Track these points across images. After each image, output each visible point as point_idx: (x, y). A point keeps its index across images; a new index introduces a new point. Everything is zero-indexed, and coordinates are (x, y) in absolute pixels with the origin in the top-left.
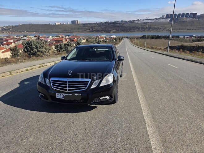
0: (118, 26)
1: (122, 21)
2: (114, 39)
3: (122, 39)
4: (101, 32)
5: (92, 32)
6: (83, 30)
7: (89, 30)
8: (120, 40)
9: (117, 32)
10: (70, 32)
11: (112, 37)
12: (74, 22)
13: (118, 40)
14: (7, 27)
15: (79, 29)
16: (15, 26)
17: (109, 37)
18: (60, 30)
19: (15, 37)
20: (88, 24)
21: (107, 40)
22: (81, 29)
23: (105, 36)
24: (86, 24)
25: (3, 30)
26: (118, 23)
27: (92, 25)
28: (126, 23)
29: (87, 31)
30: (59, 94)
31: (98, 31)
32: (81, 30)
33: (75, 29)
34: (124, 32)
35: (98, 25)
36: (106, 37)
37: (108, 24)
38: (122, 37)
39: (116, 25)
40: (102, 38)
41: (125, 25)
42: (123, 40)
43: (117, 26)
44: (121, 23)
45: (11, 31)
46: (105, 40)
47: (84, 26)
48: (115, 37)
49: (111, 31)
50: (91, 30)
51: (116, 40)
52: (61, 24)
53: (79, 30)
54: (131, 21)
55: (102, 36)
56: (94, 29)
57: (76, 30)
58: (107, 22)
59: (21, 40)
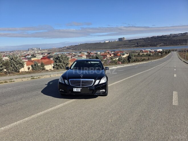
0: (166, 40)
1: (171, 35)
2: (159, 52)
3: (169, 52)
4: (146, 46)
5: (137, 46)
6: (129, 45)
7: (134, 45)
8: (166, 53)
9: (164, 46)
10: (116, 48)
11: (158, 50)
12: (120, 39)
13: (164, 53)
14: (70, 46)
15: (125, 44)
16: (76, 45)
17: (155, 51)
18: (108, 47)
19: (74, 54)
20: (134, 40)
21: (151, 54)
22: (127, 45)
23: (149, 50)
24: (132, 40)
25: (67, 49)
26: (165, 37)
27: (137, 41)
28: (175, 36)
31: (143, 46)
32: (126, 46)
33: (121, 45)
34: (173, 45)
35: (143, 41)
36: (151, 51)
37: (155, 38)
38: (170, 50)
39: (164, 39)
40: (146, 52)
41: (175, 38)
42: (170, 53)
43: (165, 40)
44: (170, 37)
45: (72, 49)
46: (149, 54)
47: (129, 42)
48: (161, 50)
49: (158, 45)
50: (136, 45)
51: (162, 54)
52: (109, 42)
53: (125, 46)
54: (182, 34)
55: (147, 50)
56: (139, 44)
57: (122, 46)
58: (153, 37)
59: (76, 56)
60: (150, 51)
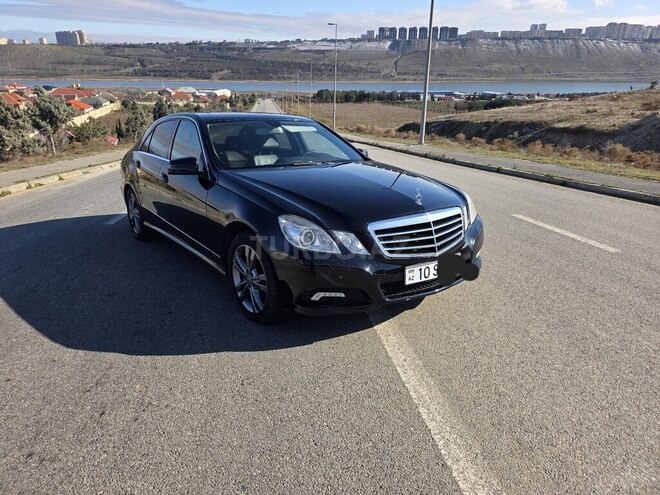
0: (237, 59)
1: (247, 42)
2: (224, 99)
3: (252, 102)
4: (176, 77)
5: (144, 74)
6: (107, 67)
7: (130, 70)
8: (245, 103)
9: (232, 78)
10: (54, 75)
11: (219, 93)
12: (65, 38)
13: (240, 104)
15: (89, 62)
17: (209, 95)
18: (10, 67)
20: (125, 46)
21: (202, 105)
22: (99, 63)
23: (191, 90)
24: (118, 46)
26: (233, 49)
27: (141, 51)
28: (260, 48)
29: (123, 71)
30: (416, 269)
31: (166, 74)
32: (97, 67)
33: (73, 63)
34: (257, 79)
35: (162, 53)
36: (198, 94)
37: (201, 49)
38: (253, 95)
39: (229, 54)
40: (182, 96)
41: (259, 56)
42: (256, 105)
43: (232, 59)
44: (245, 49)
46: (196, 105)
47: (107, 54)
48: (227, 93)
49: (215, 76)
50: (138, 67)
51: (234, 106)
52: (10, 42)
53: (92, 67)
54: (276, 43)
55: (182, 89)
56: (150, 67)
57: (80, 67)
58: (194, 43)
60: (193, 95)
